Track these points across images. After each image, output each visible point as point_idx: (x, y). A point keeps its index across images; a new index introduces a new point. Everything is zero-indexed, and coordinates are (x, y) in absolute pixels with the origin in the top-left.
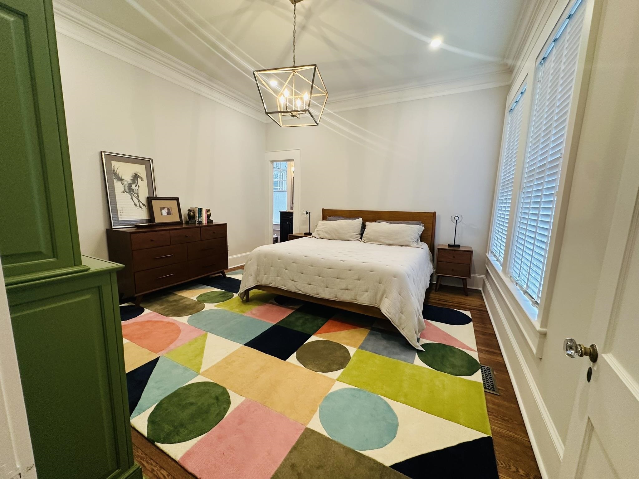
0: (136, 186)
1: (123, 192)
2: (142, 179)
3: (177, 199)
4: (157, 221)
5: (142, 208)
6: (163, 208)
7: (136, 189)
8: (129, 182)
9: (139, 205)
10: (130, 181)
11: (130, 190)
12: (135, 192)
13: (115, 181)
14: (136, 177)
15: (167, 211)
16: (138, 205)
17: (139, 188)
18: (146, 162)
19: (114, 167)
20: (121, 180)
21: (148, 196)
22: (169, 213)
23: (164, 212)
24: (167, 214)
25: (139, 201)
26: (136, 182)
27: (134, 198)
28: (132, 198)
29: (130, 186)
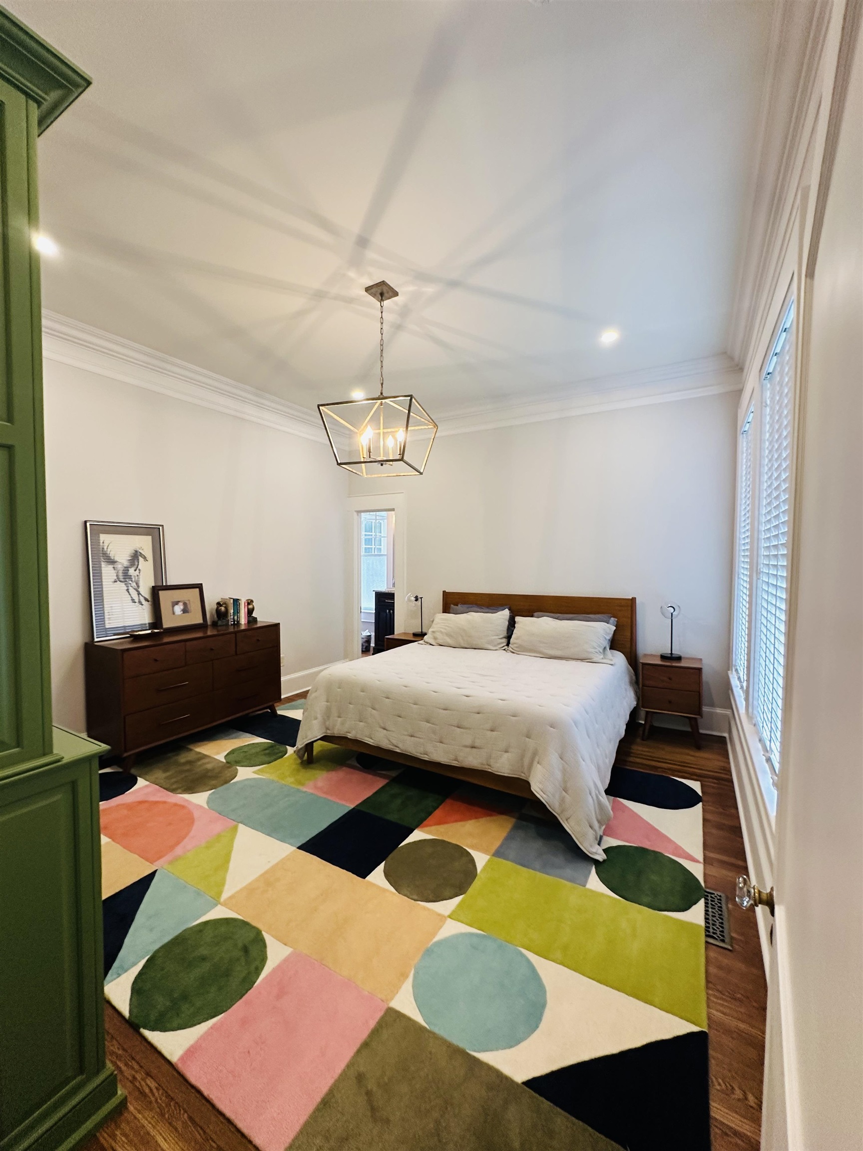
0: (135, 570)
1: (115, 582)
2: (145, 558)
3: (200, 587)
4: (167, 623)
5: (142, 605)
6: (177, 603)
7: (136, 575)
8: (125, 566)
9: (139, 599)
10: (126, 564)
11: (125, 577)
12: (133, 579)
13: (103, 565)
14: (136, 556)
15: (182, 607)
16: (137, 600)
17: (140, 573)
18: (154, 532)
19: (103, 543)
20: (111, 562)
21: (154, 585)
22: (185, 611)
23: (178, 609)
24: (182, 612)
25: (139, 594)
26: (137, 563)
27: (131, 590)
28: (128, 590)
29: (126, 570)
